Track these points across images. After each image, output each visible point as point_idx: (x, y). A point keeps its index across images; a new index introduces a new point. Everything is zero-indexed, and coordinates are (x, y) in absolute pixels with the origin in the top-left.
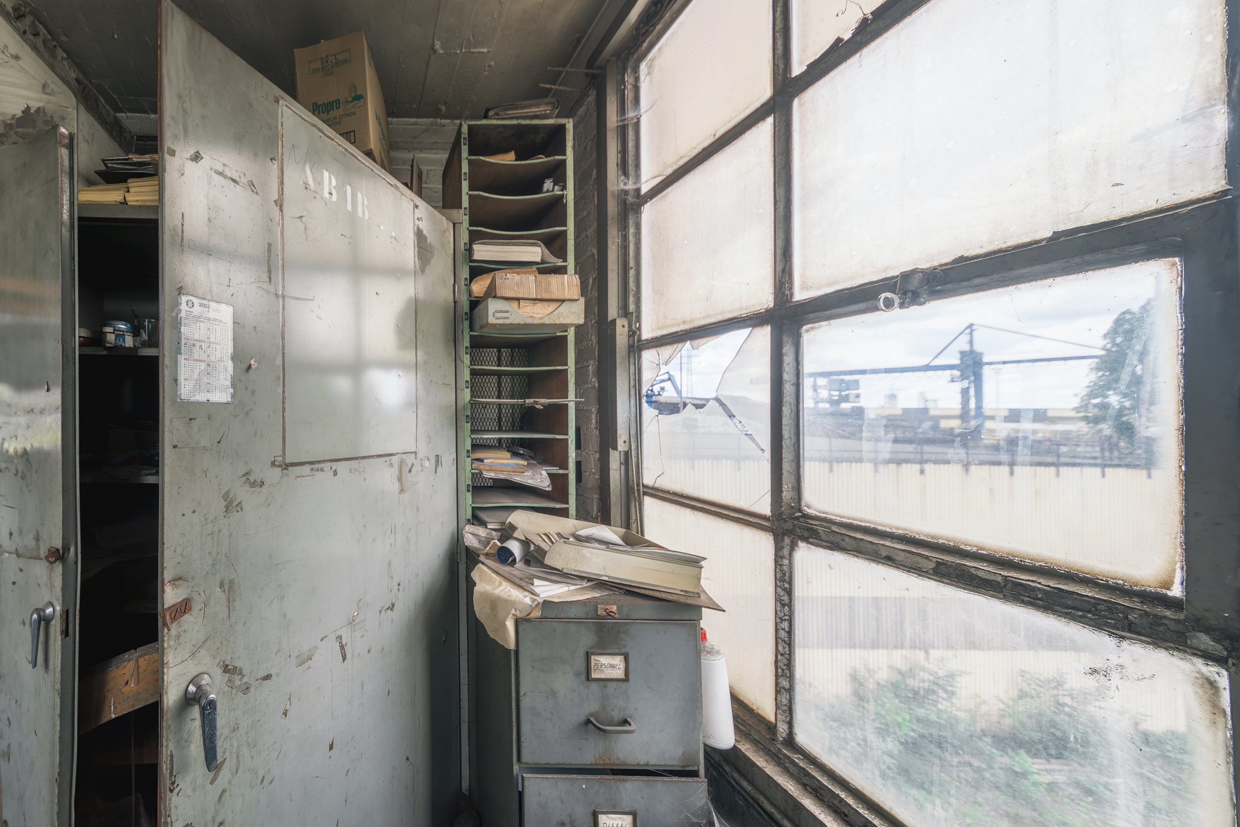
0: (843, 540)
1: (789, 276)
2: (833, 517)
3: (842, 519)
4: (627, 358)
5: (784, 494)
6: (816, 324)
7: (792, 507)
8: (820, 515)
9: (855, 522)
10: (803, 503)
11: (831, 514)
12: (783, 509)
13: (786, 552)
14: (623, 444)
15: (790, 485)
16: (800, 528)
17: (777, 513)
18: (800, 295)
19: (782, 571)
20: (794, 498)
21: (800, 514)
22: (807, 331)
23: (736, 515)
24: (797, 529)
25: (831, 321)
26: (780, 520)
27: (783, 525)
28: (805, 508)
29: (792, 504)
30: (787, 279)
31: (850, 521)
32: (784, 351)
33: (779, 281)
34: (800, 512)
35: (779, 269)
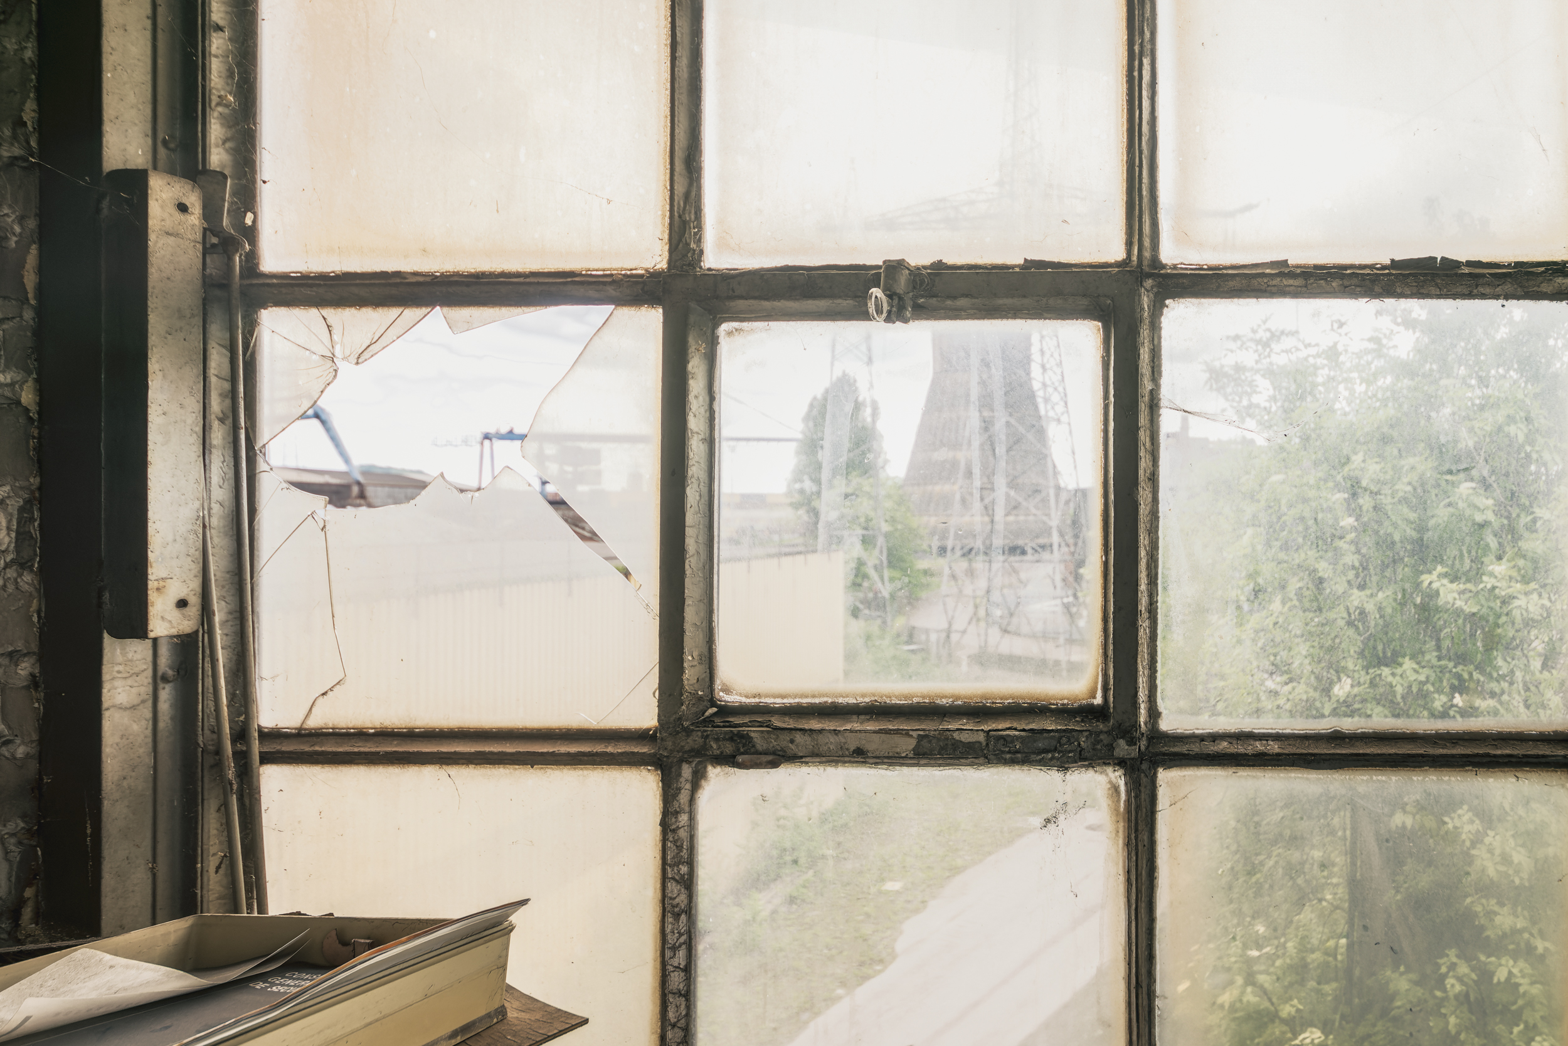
0: (792, 741)
1: (696, 213)
2: (769, 700)
3: (785, 701)
4: (198, 321)
5: (687, 675)
6: (745, 325)
7: (700, 698)
8: (748, 701)
9: (804, 701)
10: (718, 685)
11: (767, 696)
12: (684, 707)
13: (684, 797)
14: (174, 615)
15: (695, 654)
16: (717, 740)
17: (672, 719)
18: (715, 258)
19: (675, 842)
20: (703, 679)
21: (715, 710)
22: (730, 333)
23: (573, 749)
24: (712, 743)
25: (771, 323)
26: (678, 733)
27: (682, 744)
28: (721, 694)
29: (700, 693)
30: (693, 217)
31: (797, 700)
32: (690, 367)
33: (680, 216)
34: (712, 706)
35: (680, 189)
